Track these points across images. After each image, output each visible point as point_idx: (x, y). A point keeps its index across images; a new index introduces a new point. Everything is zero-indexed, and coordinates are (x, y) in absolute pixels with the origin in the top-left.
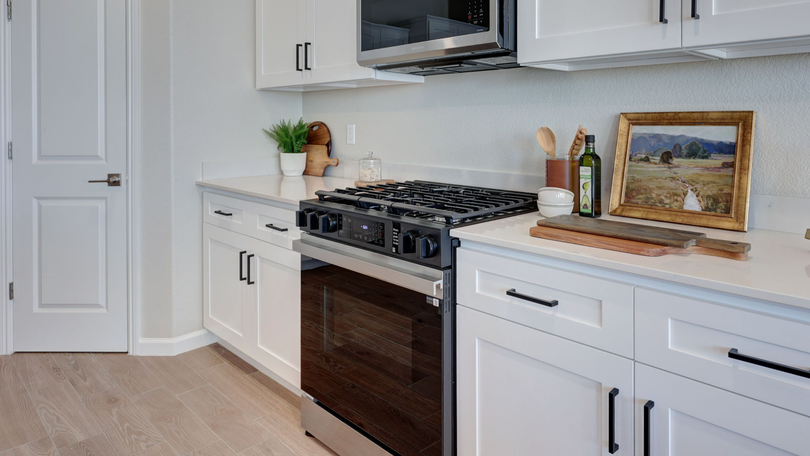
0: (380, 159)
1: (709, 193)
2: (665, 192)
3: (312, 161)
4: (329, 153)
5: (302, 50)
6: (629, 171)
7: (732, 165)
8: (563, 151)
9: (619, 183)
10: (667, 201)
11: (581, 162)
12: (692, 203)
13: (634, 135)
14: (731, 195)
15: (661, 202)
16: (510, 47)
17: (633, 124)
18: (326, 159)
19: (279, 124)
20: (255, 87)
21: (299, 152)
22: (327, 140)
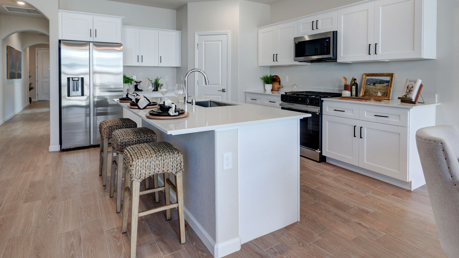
0: (297, 86)
1: (383, 92)
2: (373, 92)
3: (274, 87)
4: (280, 84)
5: (275, 56)
6: (365, 87)
7: (388, 85)
8: (349, 83)
9: (363, 90)
10: (374, 94)
11: (353, 85)
12: (379, 94)
13: (367, 79)
14: (388, 92)
15: (372, 94)
16: (335, 58)
17: (367, 76)
18: (279, 86)
19: (265, 76)
20: (258, 65)
21: (270, 84)
22: (279, 81)
